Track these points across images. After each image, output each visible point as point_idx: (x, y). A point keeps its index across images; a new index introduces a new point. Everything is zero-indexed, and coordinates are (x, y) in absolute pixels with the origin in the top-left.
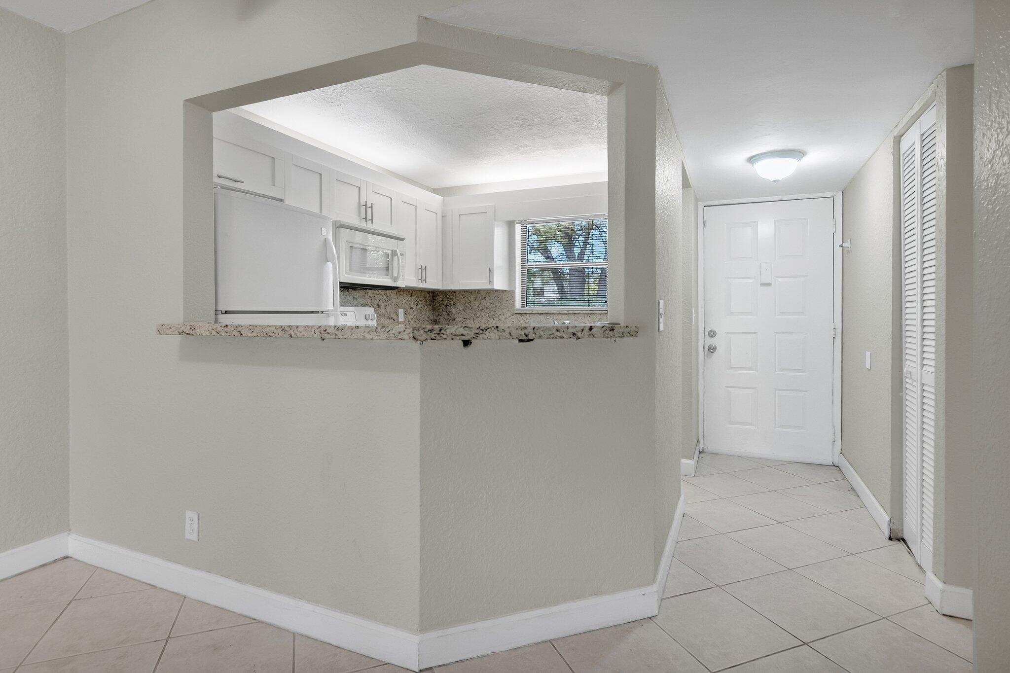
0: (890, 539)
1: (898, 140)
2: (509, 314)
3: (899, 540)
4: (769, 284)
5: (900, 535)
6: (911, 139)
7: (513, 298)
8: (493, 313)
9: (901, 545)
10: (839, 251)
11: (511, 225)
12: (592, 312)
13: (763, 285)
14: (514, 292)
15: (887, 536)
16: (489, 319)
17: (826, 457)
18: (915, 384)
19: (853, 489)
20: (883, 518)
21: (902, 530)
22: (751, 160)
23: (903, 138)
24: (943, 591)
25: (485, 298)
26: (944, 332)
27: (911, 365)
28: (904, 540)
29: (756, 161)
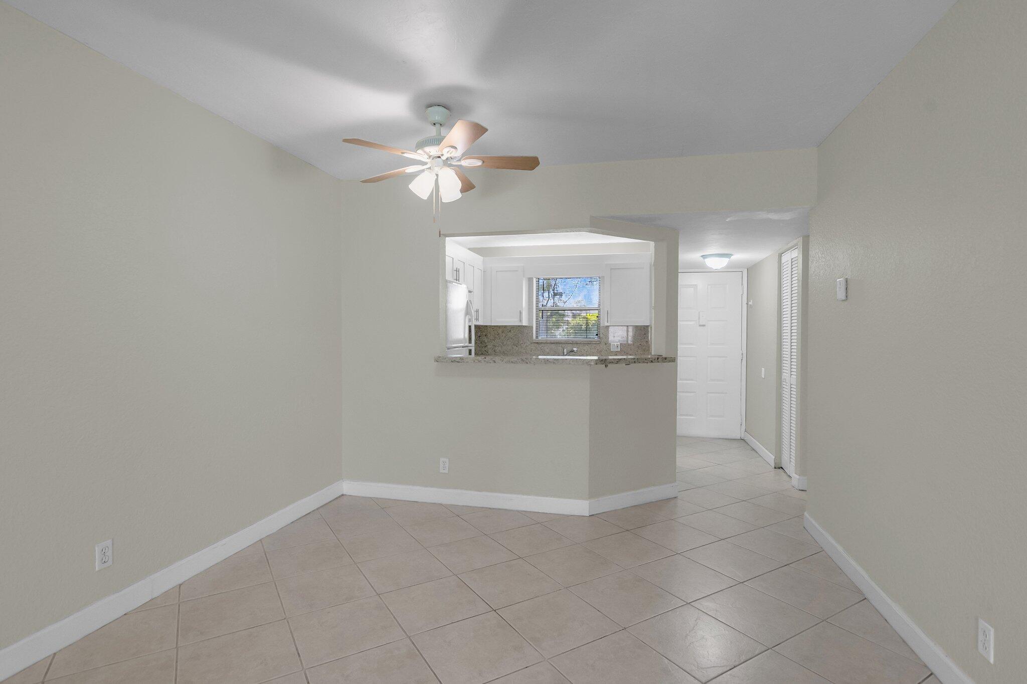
0: (775, 468)
1: (780, 256)
2: (529, 343)
3: (779, 468)
4: (704, 326)
5: (780, 466)
6: (786, 258)
7: (532, 331)
8: (517, 342)
9: (781, 470)
10: (745, 306)
11: (530, 280)
12: (589, 342)
13: (700, 326)
14: (532, 327)
15: (773, 466)
16: (514, 347)
17: (737, 435)
18: (787, 385)
19: (754, 450)
20: (770, 458)
21: (781, 463)
22: (704, 257)
23: (783, 255)
24: (799, 479)
25: (510, 331)
26: (800, 359)
27: (785, 375)
28: (782, 468)
29: (706, 258)
